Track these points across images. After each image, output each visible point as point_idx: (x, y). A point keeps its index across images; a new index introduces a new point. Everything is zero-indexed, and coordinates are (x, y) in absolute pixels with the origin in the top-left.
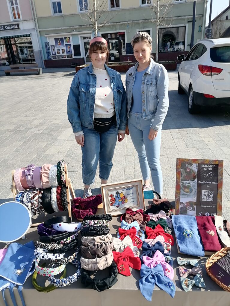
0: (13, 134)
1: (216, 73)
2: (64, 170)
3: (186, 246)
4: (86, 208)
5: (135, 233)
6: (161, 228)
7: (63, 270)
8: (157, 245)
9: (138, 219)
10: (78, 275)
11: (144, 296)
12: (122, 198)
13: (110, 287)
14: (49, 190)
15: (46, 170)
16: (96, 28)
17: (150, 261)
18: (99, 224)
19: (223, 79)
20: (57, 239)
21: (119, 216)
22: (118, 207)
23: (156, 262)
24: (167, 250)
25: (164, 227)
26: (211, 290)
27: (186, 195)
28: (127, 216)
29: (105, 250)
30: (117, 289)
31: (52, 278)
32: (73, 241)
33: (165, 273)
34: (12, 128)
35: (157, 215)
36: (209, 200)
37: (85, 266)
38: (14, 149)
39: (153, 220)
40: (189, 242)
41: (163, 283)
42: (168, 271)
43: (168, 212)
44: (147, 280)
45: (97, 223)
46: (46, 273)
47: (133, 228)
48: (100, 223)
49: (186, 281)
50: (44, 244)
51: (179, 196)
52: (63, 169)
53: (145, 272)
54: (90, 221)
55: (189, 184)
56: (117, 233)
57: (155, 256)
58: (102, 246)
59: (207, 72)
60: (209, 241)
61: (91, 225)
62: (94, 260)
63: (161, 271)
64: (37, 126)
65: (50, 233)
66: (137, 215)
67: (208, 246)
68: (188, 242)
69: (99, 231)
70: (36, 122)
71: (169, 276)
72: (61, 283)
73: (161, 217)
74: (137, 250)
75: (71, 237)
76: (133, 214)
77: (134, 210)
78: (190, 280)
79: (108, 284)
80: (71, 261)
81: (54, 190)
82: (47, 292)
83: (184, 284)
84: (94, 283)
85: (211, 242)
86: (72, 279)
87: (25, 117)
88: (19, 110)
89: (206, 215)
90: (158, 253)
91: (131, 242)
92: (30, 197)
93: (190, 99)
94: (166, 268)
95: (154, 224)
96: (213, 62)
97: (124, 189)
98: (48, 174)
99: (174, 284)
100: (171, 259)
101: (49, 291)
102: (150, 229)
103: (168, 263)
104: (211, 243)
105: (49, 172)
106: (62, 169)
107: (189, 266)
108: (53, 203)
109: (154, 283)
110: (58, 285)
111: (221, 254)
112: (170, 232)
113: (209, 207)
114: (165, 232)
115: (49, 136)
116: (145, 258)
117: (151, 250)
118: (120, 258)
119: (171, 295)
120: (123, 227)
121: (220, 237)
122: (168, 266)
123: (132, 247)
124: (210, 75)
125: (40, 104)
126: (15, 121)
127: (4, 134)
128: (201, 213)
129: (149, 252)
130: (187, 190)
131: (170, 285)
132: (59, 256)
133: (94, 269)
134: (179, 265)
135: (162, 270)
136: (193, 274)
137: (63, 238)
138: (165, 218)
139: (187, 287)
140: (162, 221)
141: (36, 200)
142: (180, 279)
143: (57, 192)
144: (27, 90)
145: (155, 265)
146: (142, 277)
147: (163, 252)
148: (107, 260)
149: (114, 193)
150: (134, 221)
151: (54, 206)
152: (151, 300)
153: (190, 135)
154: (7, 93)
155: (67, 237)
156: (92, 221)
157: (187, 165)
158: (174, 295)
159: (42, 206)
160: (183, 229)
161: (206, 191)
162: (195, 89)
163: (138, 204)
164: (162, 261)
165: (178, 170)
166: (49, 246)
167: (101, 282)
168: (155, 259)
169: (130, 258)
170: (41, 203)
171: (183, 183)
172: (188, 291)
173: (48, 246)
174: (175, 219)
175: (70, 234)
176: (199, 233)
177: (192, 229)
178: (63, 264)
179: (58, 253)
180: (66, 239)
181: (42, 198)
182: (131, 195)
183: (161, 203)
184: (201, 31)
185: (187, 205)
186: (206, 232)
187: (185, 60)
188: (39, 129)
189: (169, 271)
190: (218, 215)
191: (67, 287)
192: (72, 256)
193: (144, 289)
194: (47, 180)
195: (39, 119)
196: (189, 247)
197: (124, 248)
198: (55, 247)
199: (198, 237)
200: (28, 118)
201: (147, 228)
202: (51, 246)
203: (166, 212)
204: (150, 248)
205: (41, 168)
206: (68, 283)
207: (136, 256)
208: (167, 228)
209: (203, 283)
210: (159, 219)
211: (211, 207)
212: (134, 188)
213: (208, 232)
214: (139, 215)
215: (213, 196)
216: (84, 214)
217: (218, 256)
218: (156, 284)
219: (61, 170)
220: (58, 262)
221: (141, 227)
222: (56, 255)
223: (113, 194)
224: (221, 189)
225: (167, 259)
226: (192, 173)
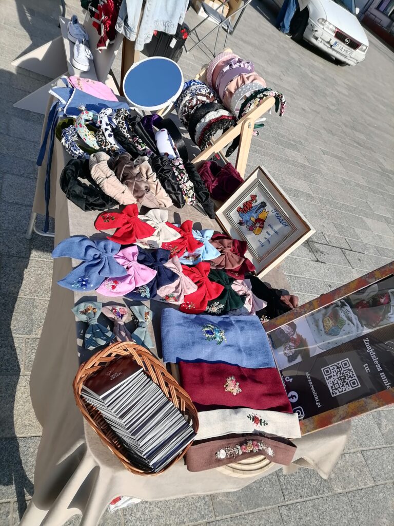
0: (378, 171)
3: (181, 325)
9: (228, 259)
12: (258, 220)
15: (248, 80)
17: (131, 258)
20: (138, 129)
22: (240, 223)
23: (131, 267)
24: (166, 296)
25: (220, 298)
27: (317, 326)
33: (108, 279)
35: (250, 293)
36: (329, 386)
38: (346, 178)
40: (192, 333)
41: (87, 272)
42: (114, 284)
44: (88, 248)
49: (94, 309)
51: (306, 312)
55: (346, 319)
57: (143, 266)
60: (206, 375)
63: (111, 272)
66: (236, 257)
68: (191, 329)
71: (102, 286)
73: (247, 299)
74: (152, 246)
75: (147, 148)
77: (247, 255)
83: (86, 307)
85: (206, 381)
89: (290, 395)
90: (151, 273)
97: (277, 210)
98: (243, 84)
99: (87, 294)
100: (143, 295)
102: (206, 271)
103: (135, 290)
104: (202, 380)
107: (133, 325)
109: (85, 260)
112: (214, 310)
113: (314, 391)
114: (211, 301)
121: (228, 410)
122: (125, 288)
123: (156, 239)
128: (291, 380)
130: (330, 323)
131: (85, 284)
132: (110, 136)
134: (131, 307)
135: (114, 276)
138: (247, 306)
139: (82, 312)
146: (94, 242)
147: (157, 283)
148: (123, 193)
149: (260, 199)
150: (221, 251)
156: (181, 162)
158: (62, 285)
160: (226, 329)
161: (351, 367)
163: (262, 257)
165: (369, 277)
168: (136, 265)
179: (113, 132)
180: (141, 141)
181: (204, 106)
182: (272, 233)
185: (294, 341)
189: (114, 287)
190: (301, 424)
204: (159, 262)
208: (222, 306)
211: (316, 398)
212: (288, 229)
213: (232, 379)
214: (238, 260)
215: (347, 390)
218: (84, 262)
223: (257, 198)
224: (375, 404)
225: (142, 288)
226: (381, 313)
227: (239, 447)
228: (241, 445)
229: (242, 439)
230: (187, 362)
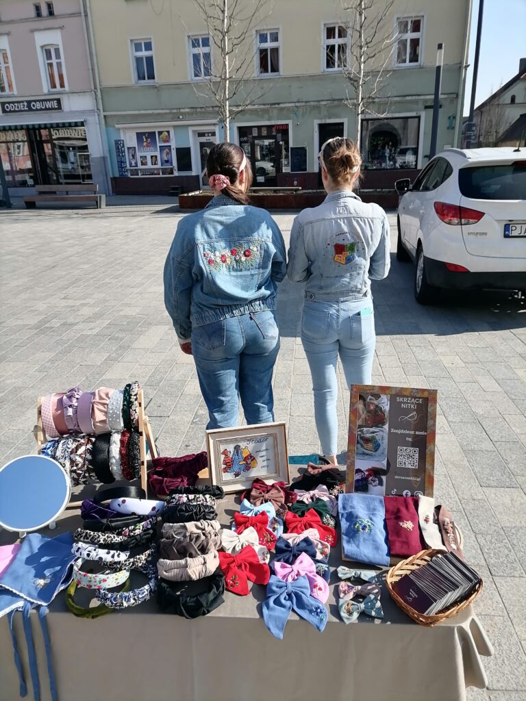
0: (36, 334)
1: (471, 220)
2: (136, 399)
3: (358, 546)
4: (176, 475)
5: (265, 522)
6: (316, 516)
7: (124, 581)
8: (304, 544)
9: (275, 499)
10: (151, 590)
11: (269, 629)
12: (246, 459)
13: (209, 612)
14: (106, 437)
15: (104, 399)
16: (226, 115)
17: (287, 570)
18: (197, 501)
19: (486, 234)
20: (115, 525)
21: (238, 493)
22: (237, 475)
23: (298, 571)
24: (322, 553)
25: (321, 515)
26: (393, 622)
27: (367, 455)
28: (254, 493)
29: (203, 546)
30: (221, 615)
31: (102, 591)
32: (145, 530)
33: (312, 591)
34: (34, 321)
35: (312, 492)
36: (410, 467)
37: (165, 571)
38: (37, 367)
39: (302, 502)
40: (364, 539)
41: (306, 607)
42: (318, 588)
43: (334, 488)
44: (277, 602)
45: (194, 499)
46: (92, 584)
47: (263, 513)
48: (199, 500)
49: (348, 605)
50: (92, 533)
51: (354, 457)
52: (135, 397)
53: (274, 588)
54: (180, 495)
55: (372, 435)
56: (231, 523)
57: (298, 561)
58: (198, 537)
59: (453, 217)
60: (400, 539)
61: (181, 502)
62: (183, 562)
63: (306, 588)
64: (89, 320)
65: (104, 514)
66: (273, 491)
67: (398, 548)
68: (361, 540)
69: (196, 513)
70: (86, 312)
71: (319, 598)
72: (119, 601)
73: (318, 497)
74: (266, 553)
75: (142, 524)
76: (264, 489)
77: (269, 482)
78: (356, 603)
79: (204, 604)
80: (140, 565)
81: (116, 438)
82: (93, 617)
83: (345, 611)
84: (179, 601)
85: (405, 540)
86: (139, 593)
87: (64, 298)
88: (51, 285)
89: (405, 496)
90: (304, 557)
91: (256, 539)
92: (69, 448)
93: (419, 273)
94: (315, 583)
95: (304, 508)
96: (463, 197)
97: (250, 440)
98: (106, 406)
99: (327, 611)
100: (327, 569)
101: (96, 616)
102: (295, 517)
103: (320, 575)
104: (404, 542)
105: (108, 402)
106: (132, 397)
107: (358, 581)
108: (113, 461)
109: (290, 608)
110: (112, 603)
111: (419, 562)
112: (332, 523)
114: (323, 523)
115: (114, 341)
116: (277, 566)
117: (291, 551)
118: (233, 564)
119: (318, 628)
120: (243, 512)
121: (424, 534)
122: (320, 581)
123: (257, 548)
124: (458, 224)
125: (97, 273)
126: (41, 306)
127: (17, 334)
128: (395, 490)
129: (287, 555)
130: (370, 445)
131: (319, 610)
132: (118, 556)
133: (182, 577)
134: (340, 580)
135: (308, 586)
136: (362, 594)
137: (127, 526)
138: (325, 499)
139: (349, 615)
140: (320, 503)
141: (80, 456)
142: (337, 601)
143: (122, 441)
144: (71, 241)
145: (296, 577)
146: (270, 597)
147: (313, 556)
148: (205, 563)
149: (231, 448)
150: (266, 501)
151: (115, 468)
152: (281, 636)
153: (415, 349)
154: (27, 246)
155: (135, 524)
156: (185, 495)
157: (370, 397)
158: (323, 628)
159: (91, 467)
160: (357, 517)
161: (405, 448)
162: (428, 252)
163: (277, 471)
164: (310, 572)
165: (353, 406)
166: (101, 536)
167: (192, 599)
168: (296, 566)
169: (251, 564)
170: (91, 462)
171: (362, 431)
172: (350, 622)
173: (99, 536)
174: (345, 499)
175: (142, 518)
176: (386, 527)
177: (374, 518)
178: (125, 569)
179: (117, 550)
180: (133, 527)
181: (94, 452)
182: (264, 453)
183: (323, 472)
184: (454, 128)
185: (369, 475)
186: (398, 523)
187: (411, 190)
188: (92, 325)
189: (320, 589)
190: (427, 496)
191: (129, 610)
192: (141, 556)
193: (270, 616)
194: (104, 418)
195: (94, 304)
196: (361, 548)
197: (242, 547)
198: (112, 540)
199: (381, 532)
200: (70, 301)
201: (289, 515)
202: (104, 537)
203: (329, 488)
204: (290, 549)
205: (94, 394)
206: (132, 601)
207: (262, 562)
208: (328, 516)
209: (379, 609)
210: (315, 499)
211: (414, 479)
212: (270, 440)
213: (401, 524)
214: (276, 491)
215: (417, 457)
216: (170, 486)
217: (413, 564)
218: (293, 609)
219: (131, 400)
220: (115, 566)
221: (278, 513)
222: (112, 552)
223: (228, 450)
224: (432, 446)
225: (319, 568)
226: (380, 413)
227: (449, 535)
228: (448, 533)
229: (443, 532)
230: (389, 550)
